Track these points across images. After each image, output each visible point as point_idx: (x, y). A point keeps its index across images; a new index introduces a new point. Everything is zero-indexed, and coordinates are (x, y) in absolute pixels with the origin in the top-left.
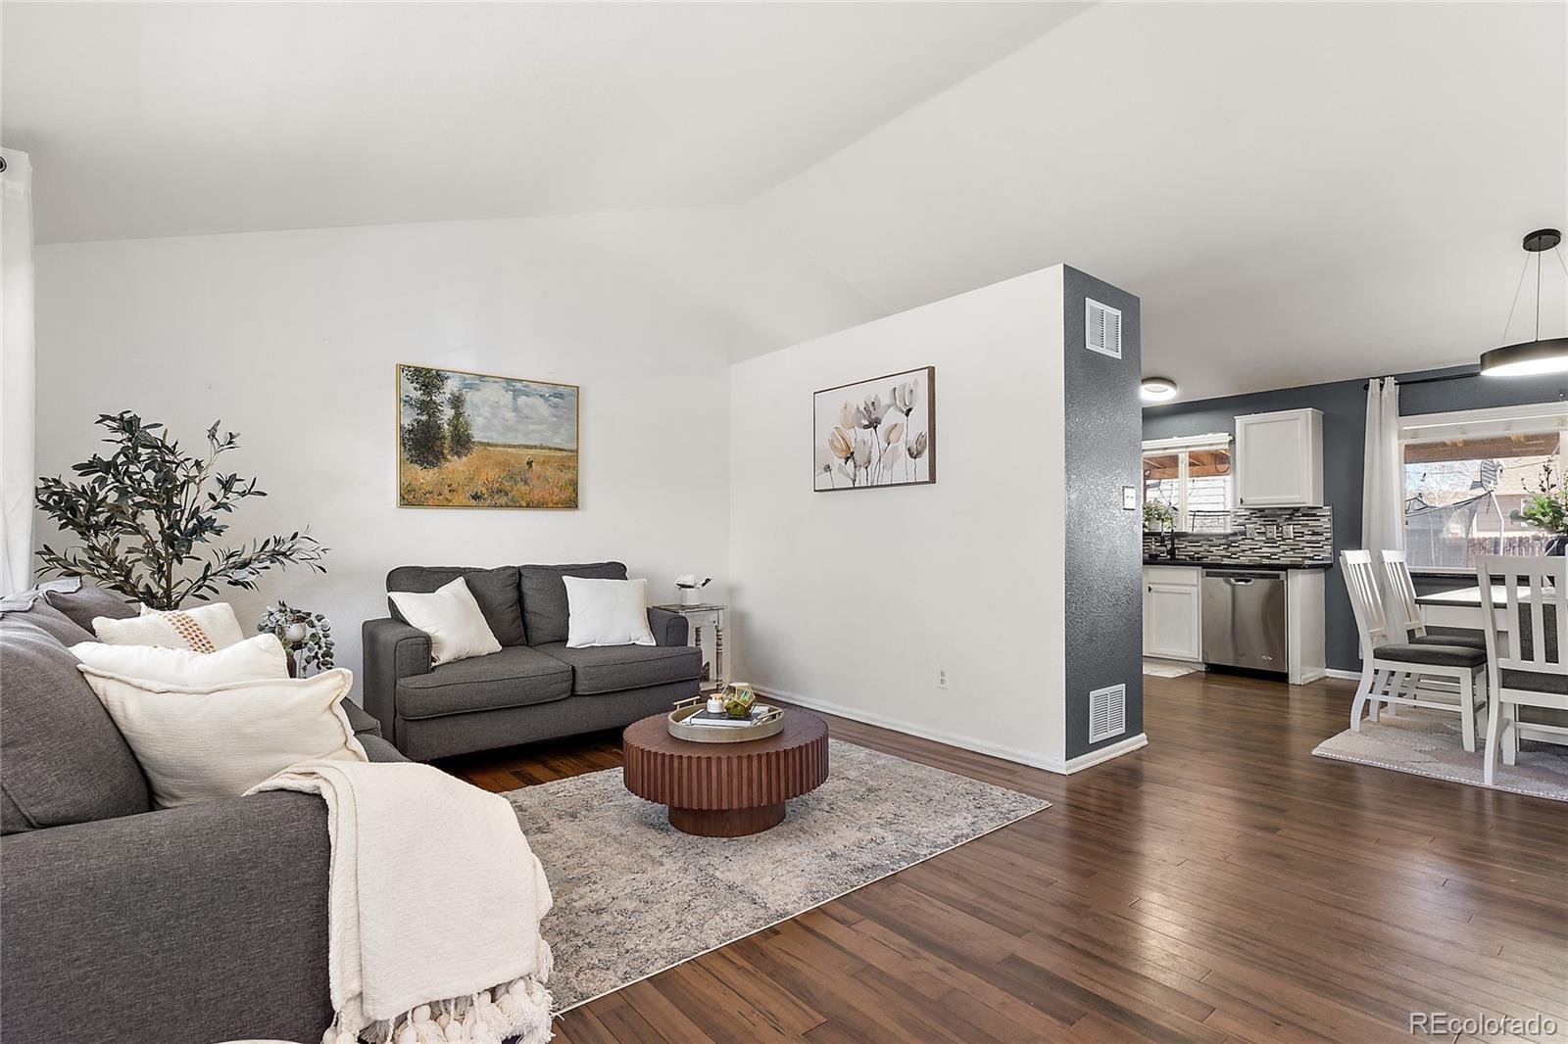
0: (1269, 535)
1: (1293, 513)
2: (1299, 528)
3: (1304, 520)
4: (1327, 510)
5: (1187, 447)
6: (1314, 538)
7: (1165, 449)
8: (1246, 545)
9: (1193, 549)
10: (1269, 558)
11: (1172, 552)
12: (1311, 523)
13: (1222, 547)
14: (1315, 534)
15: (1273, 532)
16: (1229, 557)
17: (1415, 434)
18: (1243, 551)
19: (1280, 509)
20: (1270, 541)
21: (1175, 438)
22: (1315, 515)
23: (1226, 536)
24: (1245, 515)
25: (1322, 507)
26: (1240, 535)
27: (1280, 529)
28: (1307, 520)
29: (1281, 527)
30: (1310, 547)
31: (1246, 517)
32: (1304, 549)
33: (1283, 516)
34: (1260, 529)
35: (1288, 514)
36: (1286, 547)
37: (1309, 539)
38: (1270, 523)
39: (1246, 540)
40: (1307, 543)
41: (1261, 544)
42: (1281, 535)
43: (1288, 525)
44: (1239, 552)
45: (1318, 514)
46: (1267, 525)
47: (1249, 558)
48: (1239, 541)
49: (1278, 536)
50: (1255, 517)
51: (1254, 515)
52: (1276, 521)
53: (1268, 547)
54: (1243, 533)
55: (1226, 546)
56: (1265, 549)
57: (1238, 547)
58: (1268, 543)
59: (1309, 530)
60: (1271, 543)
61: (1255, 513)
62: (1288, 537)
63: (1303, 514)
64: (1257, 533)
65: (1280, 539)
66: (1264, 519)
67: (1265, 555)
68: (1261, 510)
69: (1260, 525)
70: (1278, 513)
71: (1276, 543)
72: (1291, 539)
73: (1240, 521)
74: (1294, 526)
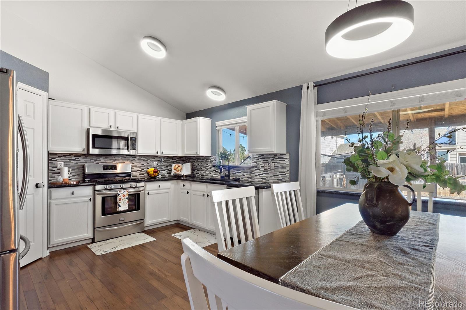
0: (265, 168)
1: (275, 156)
2: (277, 165)
3: (278, 160)
4: (287, 156)
5: (237, 123)
6: (282, 170)
7: (229, 125)
8: (257, 172)
9: (239, 174)
10: (265, 179)
11: (228, 176)
12: (281, 162)
13: (248, 174)
14: (283, 168)
15: (267, 166)
16: (251, 178)
17: (324, 114)
18: (256, 175)
19: (269, 154)
21: (232, 119)
22: (283, 158)
23: (250, 168)
24: (257, 158)
25: (285, 154)
26: (255, 167)
27: (270, 165)
28: (280, 160)
29: (270, 164)
30: (281, 174)
31: (257, 159)
32: (278, 175)
33: (271, 158)
34: (262, 164)
35: (273, 157)
36: (272, 174)
37: (280, 170)
38: (266, 162)
39: (257, 170)
40: (280, 172)
41: (262, 172)
42: (269, 168)
43: (273, 162)
44: (254, 176)
45: (284, 157)
46: (265, 162)
47: (258, 179)
48: (255, 170)
49: (269, 169)
50: (260, 159)
51: (260, 158)
52: (268, 161)
53: (265, 174)
54: (256, 167)
55: (250, 173)
56: (264, 175)
57: (254, 173)
58: (265, 172)
59: (280, 166)
60: (266, 172)
61: (260, 157)
62: (272, 169)
63: (278, 157)
64: (261, 167)
65: (269, 170)
66: (263, 159)
67: (264, 178)
68: (263, 155)
69: (262, 163)
70: (269, 157)
71: (268, 172)
72: (273, 170)
73: (255, 160)
74: (275, 164)
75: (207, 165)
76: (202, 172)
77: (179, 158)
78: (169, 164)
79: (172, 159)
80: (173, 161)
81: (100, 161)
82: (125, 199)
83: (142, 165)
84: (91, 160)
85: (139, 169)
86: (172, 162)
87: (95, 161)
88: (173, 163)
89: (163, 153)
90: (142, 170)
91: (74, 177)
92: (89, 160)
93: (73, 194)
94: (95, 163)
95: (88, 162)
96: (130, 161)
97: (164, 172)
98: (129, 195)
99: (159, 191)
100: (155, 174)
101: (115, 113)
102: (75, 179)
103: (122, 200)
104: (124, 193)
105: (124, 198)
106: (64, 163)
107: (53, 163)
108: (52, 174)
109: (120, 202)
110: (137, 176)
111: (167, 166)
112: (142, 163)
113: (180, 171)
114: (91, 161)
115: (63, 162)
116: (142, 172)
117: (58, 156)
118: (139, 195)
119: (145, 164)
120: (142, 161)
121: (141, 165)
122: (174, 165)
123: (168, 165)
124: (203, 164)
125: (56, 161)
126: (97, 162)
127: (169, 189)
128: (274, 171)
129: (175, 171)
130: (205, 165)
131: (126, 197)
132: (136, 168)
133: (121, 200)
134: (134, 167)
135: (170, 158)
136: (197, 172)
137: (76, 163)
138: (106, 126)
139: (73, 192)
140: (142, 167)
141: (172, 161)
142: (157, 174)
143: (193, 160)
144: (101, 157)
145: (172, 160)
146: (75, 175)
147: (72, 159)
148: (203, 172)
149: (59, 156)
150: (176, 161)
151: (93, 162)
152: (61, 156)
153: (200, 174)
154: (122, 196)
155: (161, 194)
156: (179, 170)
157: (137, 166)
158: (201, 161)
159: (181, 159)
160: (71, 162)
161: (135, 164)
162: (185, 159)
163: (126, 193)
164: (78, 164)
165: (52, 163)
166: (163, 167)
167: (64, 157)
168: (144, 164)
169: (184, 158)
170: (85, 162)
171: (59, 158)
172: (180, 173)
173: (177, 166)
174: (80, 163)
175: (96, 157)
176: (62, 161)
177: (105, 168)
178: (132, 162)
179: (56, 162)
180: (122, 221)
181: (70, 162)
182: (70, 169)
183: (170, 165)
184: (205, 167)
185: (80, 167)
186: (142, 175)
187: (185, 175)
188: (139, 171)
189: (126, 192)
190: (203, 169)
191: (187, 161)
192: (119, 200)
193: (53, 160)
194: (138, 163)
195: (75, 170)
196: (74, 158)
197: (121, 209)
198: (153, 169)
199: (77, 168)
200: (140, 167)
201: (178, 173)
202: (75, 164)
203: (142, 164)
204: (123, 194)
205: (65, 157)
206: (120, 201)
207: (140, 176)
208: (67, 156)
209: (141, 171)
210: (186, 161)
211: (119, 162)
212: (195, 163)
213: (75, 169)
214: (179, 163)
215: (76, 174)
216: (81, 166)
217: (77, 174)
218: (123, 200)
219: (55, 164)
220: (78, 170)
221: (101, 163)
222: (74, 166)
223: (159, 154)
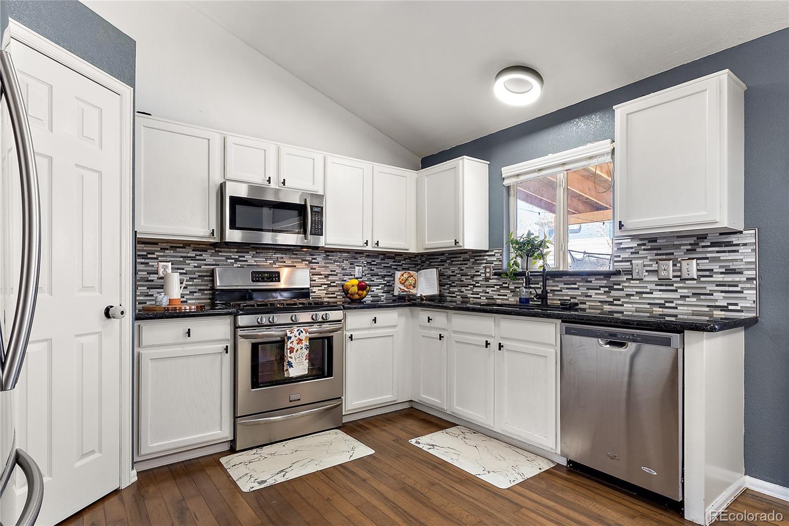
0: (663, 274)
1: (699, 240)
3: (712, 253)
4: (748, 237)
5: (564, 164)
6: (729, 278)
7: (540, 170)
8: (632, 287)
9: (571, 292)
10: (661, 306)
11: (543, 297)
12: (723, 256)
13: (602, 290)
14: (730, 272)
15: (668, 269)
16: (611, 303)
18: (628, 296)
19: (678, 236)
20: (665, 283)
21: (549, 155)
22: (730, 244)
23: (607, 275)
24: (632, 248)
25: (741, 232)
26: (625, 274)
27: (678, 265)
28: (718, 252)
29: (680, 262)
30: (722, 292)
31: (633, 250)
32: (712, 295)
33: (682, 247)
34: (651, 265)
35: (690, 244)
36: (686, 291)
37: (721, 279)
38: (664, 257)
39: (632, 282)
40: (717, 285)
41: (653, 286)
42: (679, 274)
43: (689, 259)
44: (623, 297)
45: (735, 243)
46: (660, 260)
47: (634, 305)
48: (624, 282)
49: (674, 277)
50: (644, 250)
51: (643, 247)
52: (672, 254)
53: (660, 290)
54: (629, 272)
55: (607, 289)
56: (657, 294)
57: (622, 290)
58: (662, 285)
59: (721, 267)
60: (666, 285)
61: (644, 245)
62: (688, 277)
63: (711, 243)
64: (647, 271)
65: (678, 279)
66: (656, 252)
67: (657, 301)
68: (653, 240)
69: (651, 260)
70: (675, 243)
71: (673, 285)
72: (694, 279)
73: (625, 255)
74: (699, 261)
75: (477, 273)
76: (463, 289)
77: (407, 259)
78: (387, 272)
79: (393, 260)
80: (396, 265)
81: (246, 261)
82: (302, 348)
83: (333, 273)
84: (227, 259)
85: (325, 281)
86: (392, 267)
87: (237, 260)
88: (394, 269)
89: (377, 244)
90: (332, 284)
91: (193, 297)
92: (224, 258)
93: (189, 336)
94: (235, 265)
95: (221, 263)
96: (307, 262)
97: (377, 289)
98: (310, 339)
99: (373, 331)
100: (360, 292)
101: (279, 149)
102: (194, 301)
103: (295, 352)
104: (299, 334)
105: (299, 346)
106: (172, 264)
107: (150, 264)
108: (148, 288)
109: (291, 357)
110: (321, 298)
111: (383, 277)
112: (332, 267)
113: (414, 287)
114: (228, 261)
115: (170, 263)
116: (331, 289)
117: (159, 249)
118: (330, 339)
119: (339, 270)
120: (331, 263)
121: (330, 273)
122: (398, 274)
123: (384, 273)
124: (465, 271)
125: (157, 258)
126: (239, 264)
127: (395, 326)
128: (695, 282)
129: (402, 287)
130: (473, 272)
131: (303, 346)
132: (319, 278)
133: (293, 352)
134: (315, 277)
135: (388, 258)
136: (451, 290)
137: (196, 265)
138: (258, 179)
139: (189, 330)
140: (330, 278)
141: (393, 265)
142: (365, 292)
143: (441, 262)
144: (248, 252)
145: (394, 262)
146: (195, 292)
147: (189, 255)
148: (466, 290)
149: (163, 249)
150: (402, 265)
151: (232, 264)
152: (167, 249)
153: (458, 293)
154: (295, 342)
155: (378, 339)
156: (411, 285)
157: (321, 275)
158: (461, 264)
159: (411, 261)
160: (187, 262)
161: (318, 270)
162: (419, 262)
163: (303, 336)
164: (201, 267)
165: (148, 263)
166: (374, 278)
167: (172, 251)
168: (335, 271)
169: (418, 258)
170: (214, 263)
171: (162, 254)
172: (413, 291)
173: (406, 276)
174: (206, 265)
175: (237, 252)
176: (168, 259)
177: (258, 276)
178: (311, 265)
179: (157, 261)
180: (295, 400)
181: (183, 263)
182: (185, 278)
183: (388, 274)
184: (473, 277)
185: (204, 274)
186: (331, 294)
187: (425, 296)
188: (326, 286)
189: (304, 332)
190: (466, 282)
191: (425, 265)
192: (289, 351)
193: (149, 256)
194: (324, 267)
195: (195, 280)
196: (192, 254)
197: (293, 372)
198: (356, 282)
199: (199, 276)
200: (327, 276)
201: (409, 292)
202: (195, 267)
203: (331, 271)
204: (297, 338)
205: (175, 251)
206: (292, 355)
207: (328, 298)
208: (178, 249)
209: (329, 285)
210: (423, 266)
211: (284, 264)
212: (444, 269)
213: (195, 278)
214: (408, 269)
215: (197, 290)
216: (207, 272)
217: (199, 290)
218: (298, 352)
219: (153, 266)
220: (200, 280)
221: (248, 265)
222: (193, 273)
223: (369, 248)
